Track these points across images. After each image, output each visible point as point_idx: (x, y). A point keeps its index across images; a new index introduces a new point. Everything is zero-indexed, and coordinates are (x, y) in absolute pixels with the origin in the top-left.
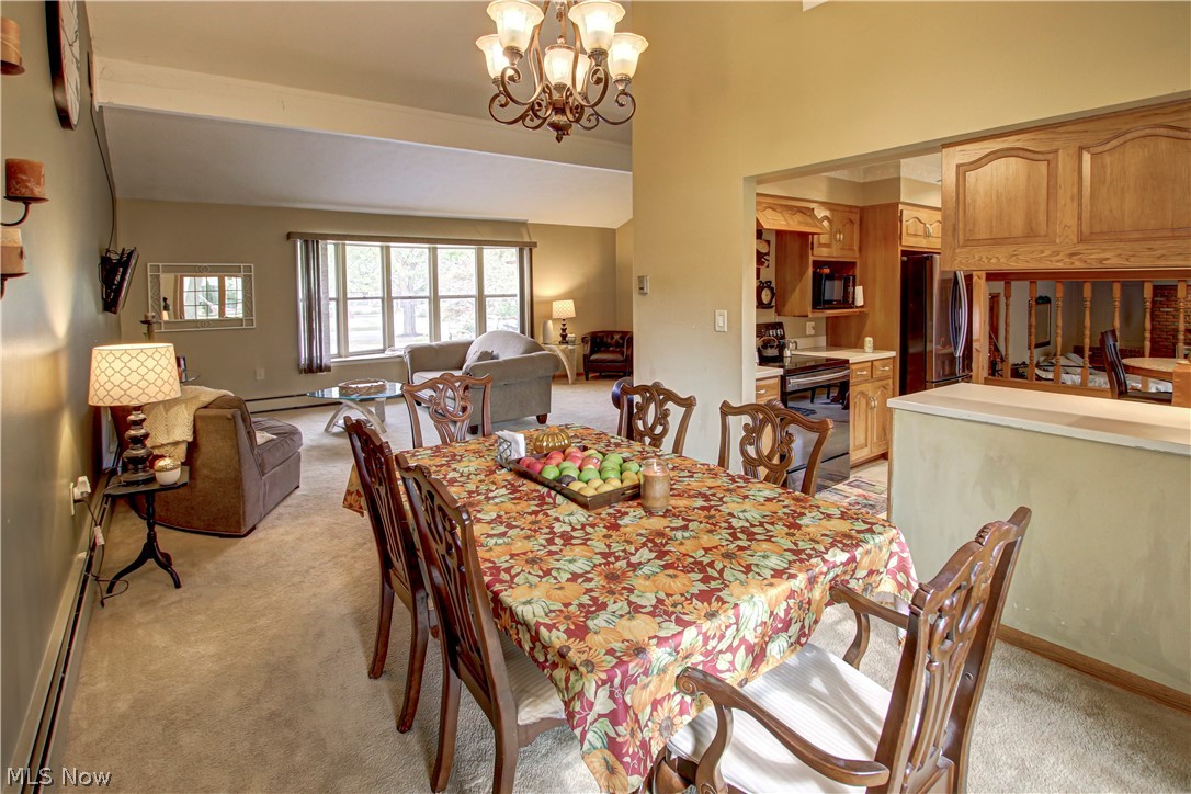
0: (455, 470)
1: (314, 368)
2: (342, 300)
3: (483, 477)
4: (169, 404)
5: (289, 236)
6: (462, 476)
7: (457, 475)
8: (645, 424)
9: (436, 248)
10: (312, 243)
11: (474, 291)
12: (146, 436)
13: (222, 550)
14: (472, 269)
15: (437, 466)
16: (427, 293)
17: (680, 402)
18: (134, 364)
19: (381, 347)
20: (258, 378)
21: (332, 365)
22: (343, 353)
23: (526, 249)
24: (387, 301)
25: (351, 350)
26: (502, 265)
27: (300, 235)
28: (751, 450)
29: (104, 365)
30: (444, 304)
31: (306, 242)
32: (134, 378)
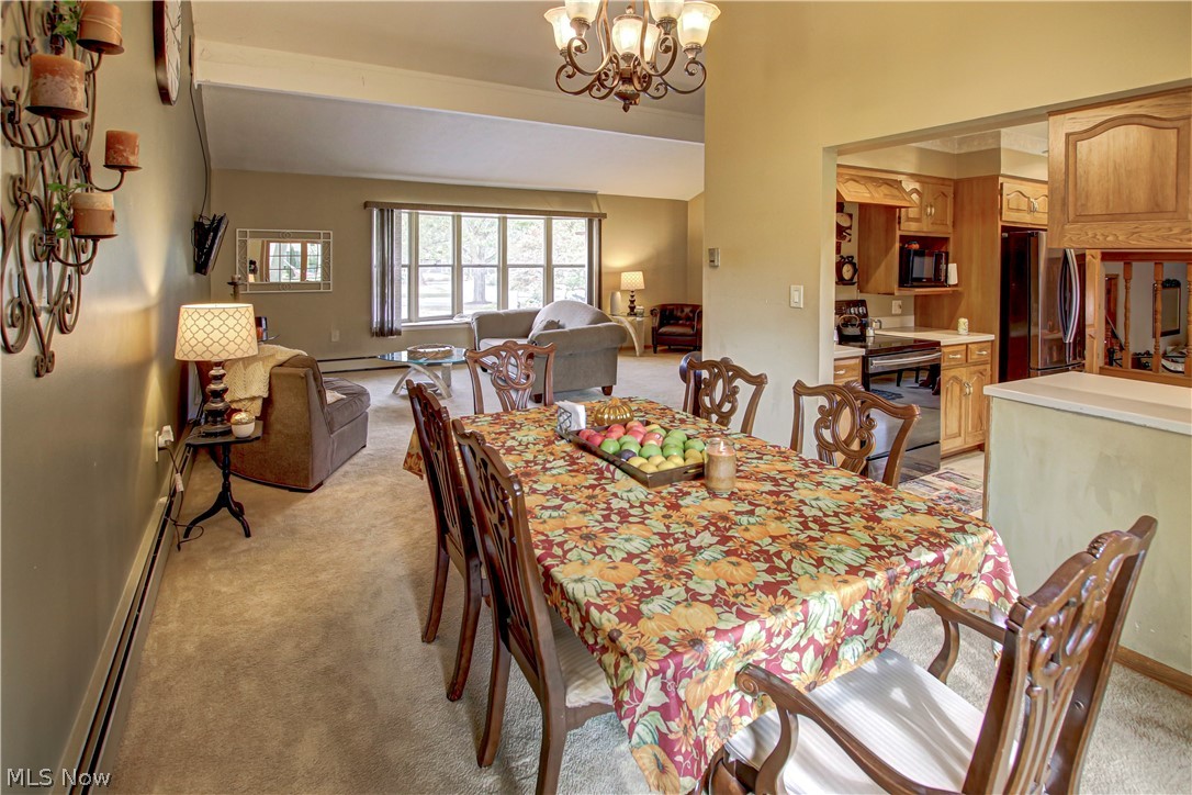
0: (513, 438)
1: (384, 332)
2: (414, 268)
3: (541, 447)
4: (247, 361)
5: (366, 205)
6: (520, 444)
7: (516, 443)
8: (712, 401)
9: (506, 218)
10: (387, 211)
11: (542, 261)
12: (225, 390)
13: (290, 503)
14: (541, 239)
15: (496, 434)
16: (495, 262)
17: (750, 379)
18: (216, 322)
19: (450, 313)
20: (333, 340)
21: (403, 329)
22: (413, 318)
23: (595, 220)
24: (457, 269)
25: (421, 315)
26: (571, 235)
27: (377, 205)
28: (827, 434)
29: (190, 322)
30: (512, 273)
31: (382, 211)
32: (216, 336)
